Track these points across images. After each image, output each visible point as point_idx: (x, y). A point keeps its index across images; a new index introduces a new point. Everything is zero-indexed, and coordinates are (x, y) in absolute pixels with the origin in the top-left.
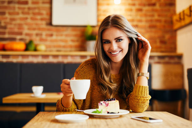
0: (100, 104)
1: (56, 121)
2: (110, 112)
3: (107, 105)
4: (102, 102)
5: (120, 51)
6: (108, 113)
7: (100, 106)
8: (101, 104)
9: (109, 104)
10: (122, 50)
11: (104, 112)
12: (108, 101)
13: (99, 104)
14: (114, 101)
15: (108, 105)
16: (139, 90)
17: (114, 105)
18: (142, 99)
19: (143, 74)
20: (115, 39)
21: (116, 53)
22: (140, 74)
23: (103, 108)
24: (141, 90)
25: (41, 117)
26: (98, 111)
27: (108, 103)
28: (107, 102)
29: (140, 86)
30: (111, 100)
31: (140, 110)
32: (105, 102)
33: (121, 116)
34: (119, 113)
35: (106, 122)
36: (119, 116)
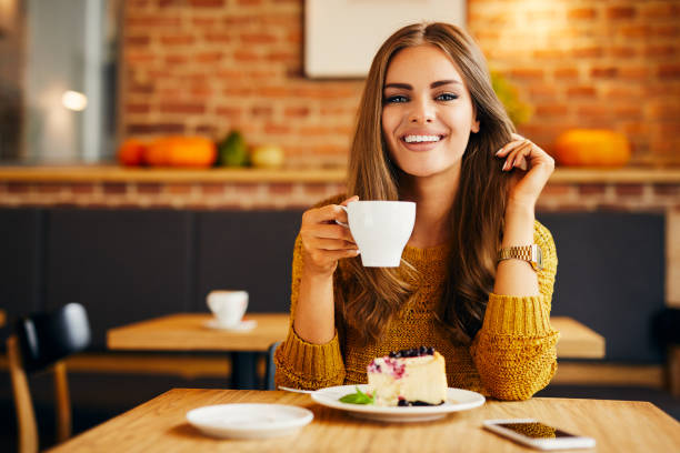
0: (374, 367)
1: (189, 431)
2: (408, 398)
3: (400, 373)
4: (379, 361)
6: (402, 403)
7: (372, 376)
8: (377, 366)
9: (406, 369)
11: (388, 399)
12: (404, 355)
13: (369, 368)
14: (429, 358)
15: (403, 370)
16: (502, 314)
17: (427, 374)
23: (382, 386)
24: (509, 313)
26: (362, 395)
27: (404, 366)
28: (400, 362)
29: (505, 300)
30: (413, 355)
32: (393, 360)
33: (451, 416)
34: (443, 402)
35: (372, 439)
36: (444, 416)
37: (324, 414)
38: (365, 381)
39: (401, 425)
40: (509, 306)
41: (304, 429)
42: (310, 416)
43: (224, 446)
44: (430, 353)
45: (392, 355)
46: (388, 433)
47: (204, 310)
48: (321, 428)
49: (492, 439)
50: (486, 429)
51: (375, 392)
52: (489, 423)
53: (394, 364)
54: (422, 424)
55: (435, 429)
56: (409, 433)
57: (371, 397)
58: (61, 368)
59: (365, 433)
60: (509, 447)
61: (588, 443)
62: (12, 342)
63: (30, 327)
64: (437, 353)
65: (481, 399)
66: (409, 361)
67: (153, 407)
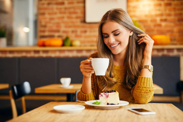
0: (101, 95)
2: (110, 103)
3: (107, 97)
4: (102, 94)
5: (119, 44)
6: (108, 104)
7: (100, 97)
8: (102, 95)
9: (109, 96)
10: (120, 43)
11: (104, 103)
12: (108, 92)
13: (100, 95)
14: (115, 93)
15: (108, 96)
17: (114, 97)
20: (112, 32)
21: (114, 46)
23: (103, 100)
24: (143, 81)
26: (98, 102)
27: (108, 95)
28: (107, 94)
30: (111, 92)
32: (105, 93)
33: (120, 107)
34: (118, 104)
35: (100, 113)
36: (118, 107)
37: (88, 107)
39: (107, 109)
40: (143, 79)
41: (83, 110)
42: (84, 107)
43: (62, 115)
44: (115, 91)
45: (105, 92)
46: (104, 111)
47: (60, 83)
48: (87, 110)
49: (130, 112)
50: (129, 110)
51: (101, 101)
52: (130, 109)
53: (106, 94)
54: (113, 109)
55: (116, 110)
56: (109, 111)
57: (100, 103)
58: (23, 99)
60: (134, 114)
61: (154, 113)
63: (15, 88)
65: (128, 103)
66: (109, 94)
67: (45, 106)
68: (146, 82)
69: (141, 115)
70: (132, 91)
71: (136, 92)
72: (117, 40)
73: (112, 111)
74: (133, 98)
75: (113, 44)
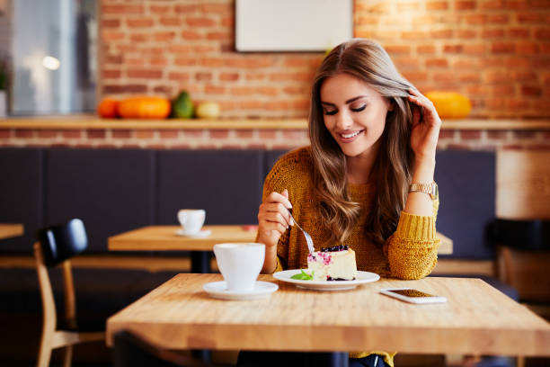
0: (311, 258)
1: (206, 296)
2: (333, 276)
3: (328, 261)
4: (315, 254)
5: (361, 131)
6: (329, 279)
7: (310, 263)
8: (314, 258)
9: (332, 259)
10: (365, 130)
11: (320, 277)
12: (330, 250)
14: (345, 251)
15: (330, 260)
16: (409, 227)
17: (345, 261)
18: (417, 246)
19: (420, 188)
20: (348, 102)
21: (350, 136)
22: (414, 188)
23: (318, 268)
24: (413, 225)
25: (177, 285)
26: (305, 275)
27: (330, 257)
28: (328, 254)
29: (411, 217)
30: (336, 250)
31: (412, 274)
32: (323, 253)
33: (359, 287)
34: (354, 279)
35: (315, 299)
36: (354, 287)
38: (306, 266)
39: (330, 292)
40: (414, 221)
41: (273, 294)
42: (277, 287)
44: (346, 249)
45: (322, 251)
46: (323, 296)
47: (176, 223)
48: (283, 294)
49: (386, 299)
50: (382, 294)
51: (313, 273)
52: (384, 290)
53: (324, 256)
54: (342, 291)
55: (351, 295)
56: (336, 296)
57: (311, 276)
58: (67, 265)
59: (310, 296)
60: (397, 302)
61: (444, 300)
62: (37, 246)
63: (51, 235)
64: (350, 249)
65: (378, 277)
66: (333, 254)
68: (420, 228)
69: (414, 304)
70: (384, 249)
71: (395, 254)
72: (357, 123)
73: (341, 295)
74: (389, 264)
75: (348, 132)
